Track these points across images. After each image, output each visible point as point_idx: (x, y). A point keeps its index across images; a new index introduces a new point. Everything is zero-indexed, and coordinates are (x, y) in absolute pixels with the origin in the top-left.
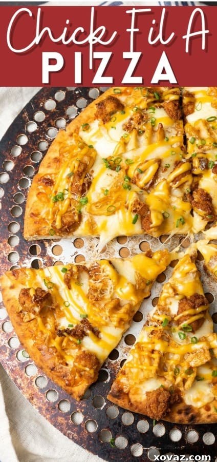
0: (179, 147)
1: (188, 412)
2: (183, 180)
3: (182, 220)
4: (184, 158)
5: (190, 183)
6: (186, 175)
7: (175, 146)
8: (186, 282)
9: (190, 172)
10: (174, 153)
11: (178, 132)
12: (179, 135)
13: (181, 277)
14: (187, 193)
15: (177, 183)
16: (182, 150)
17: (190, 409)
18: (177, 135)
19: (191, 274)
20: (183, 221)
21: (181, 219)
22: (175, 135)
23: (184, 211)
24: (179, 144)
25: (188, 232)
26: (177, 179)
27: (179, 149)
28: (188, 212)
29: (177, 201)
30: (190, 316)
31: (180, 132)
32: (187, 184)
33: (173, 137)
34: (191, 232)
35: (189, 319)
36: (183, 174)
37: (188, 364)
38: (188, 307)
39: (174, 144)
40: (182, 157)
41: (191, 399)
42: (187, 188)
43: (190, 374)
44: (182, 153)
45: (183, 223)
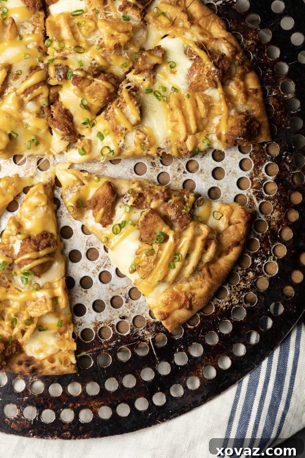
0: (36, 47)
1: (28, 363)
2: (36, 92)
3: (35, 141)
4: (42, 62)
5: (45, 94)
6: (38, 86)
7: (30, 46)
8: (33, 218)
9: (45, 82)
10: (28, 56)
11: (35, 29)
12: (36, 32)
13: (29, 211)
14: (44, 106)
15: (29, 96)
16: (39, 51)
17: (31, 360)
18: (33, 32)
19: (41, 208)
20: (37, 142)
21: (33, 140)
22: (31, 33)
23: (38, 129)
24: (35, 43)
25: (46, 153)
26: (28, 91)
27: (36, 50)
28: (44, 130)
29: (29, 117)
30: (32, 259)
31: (37, 28)
32: (41, 96)
33: (28, 34)
34: (50, 153)
35: (30, 263)
36: (36, 86)
37: (28, 313)
38: (31, 250)
39: (29, 44)
40: (39, 61)
41: (33, 349)
42: (43, 101)
43: (29, 325)
44: (39, 55)
45: (37, 144)
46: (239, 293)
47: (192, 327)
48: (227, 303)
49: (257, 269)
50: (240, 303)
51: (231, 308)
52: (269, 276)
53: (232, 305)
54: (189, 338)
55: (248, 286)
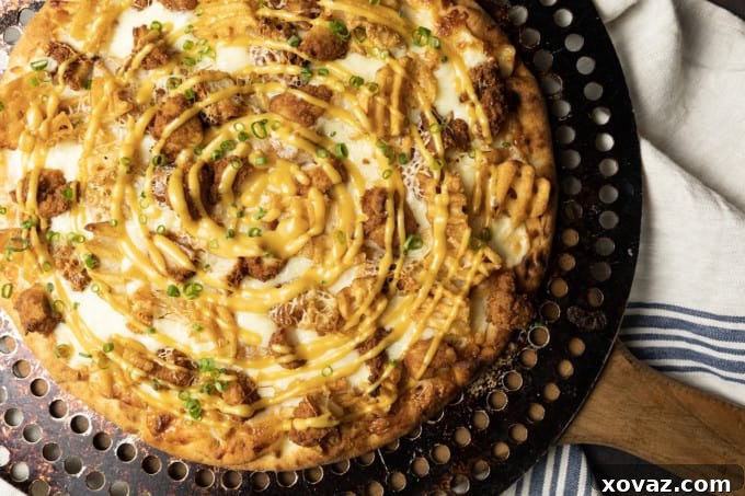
46: (496, 372)
47: (433, 422)
48: (481, 387)
49: (521, 338)
50: (498, 387)
51: (486, 394)
52: (538, 347)
53: (488, 390)
54: (430, 437)
55: (509, 363)
